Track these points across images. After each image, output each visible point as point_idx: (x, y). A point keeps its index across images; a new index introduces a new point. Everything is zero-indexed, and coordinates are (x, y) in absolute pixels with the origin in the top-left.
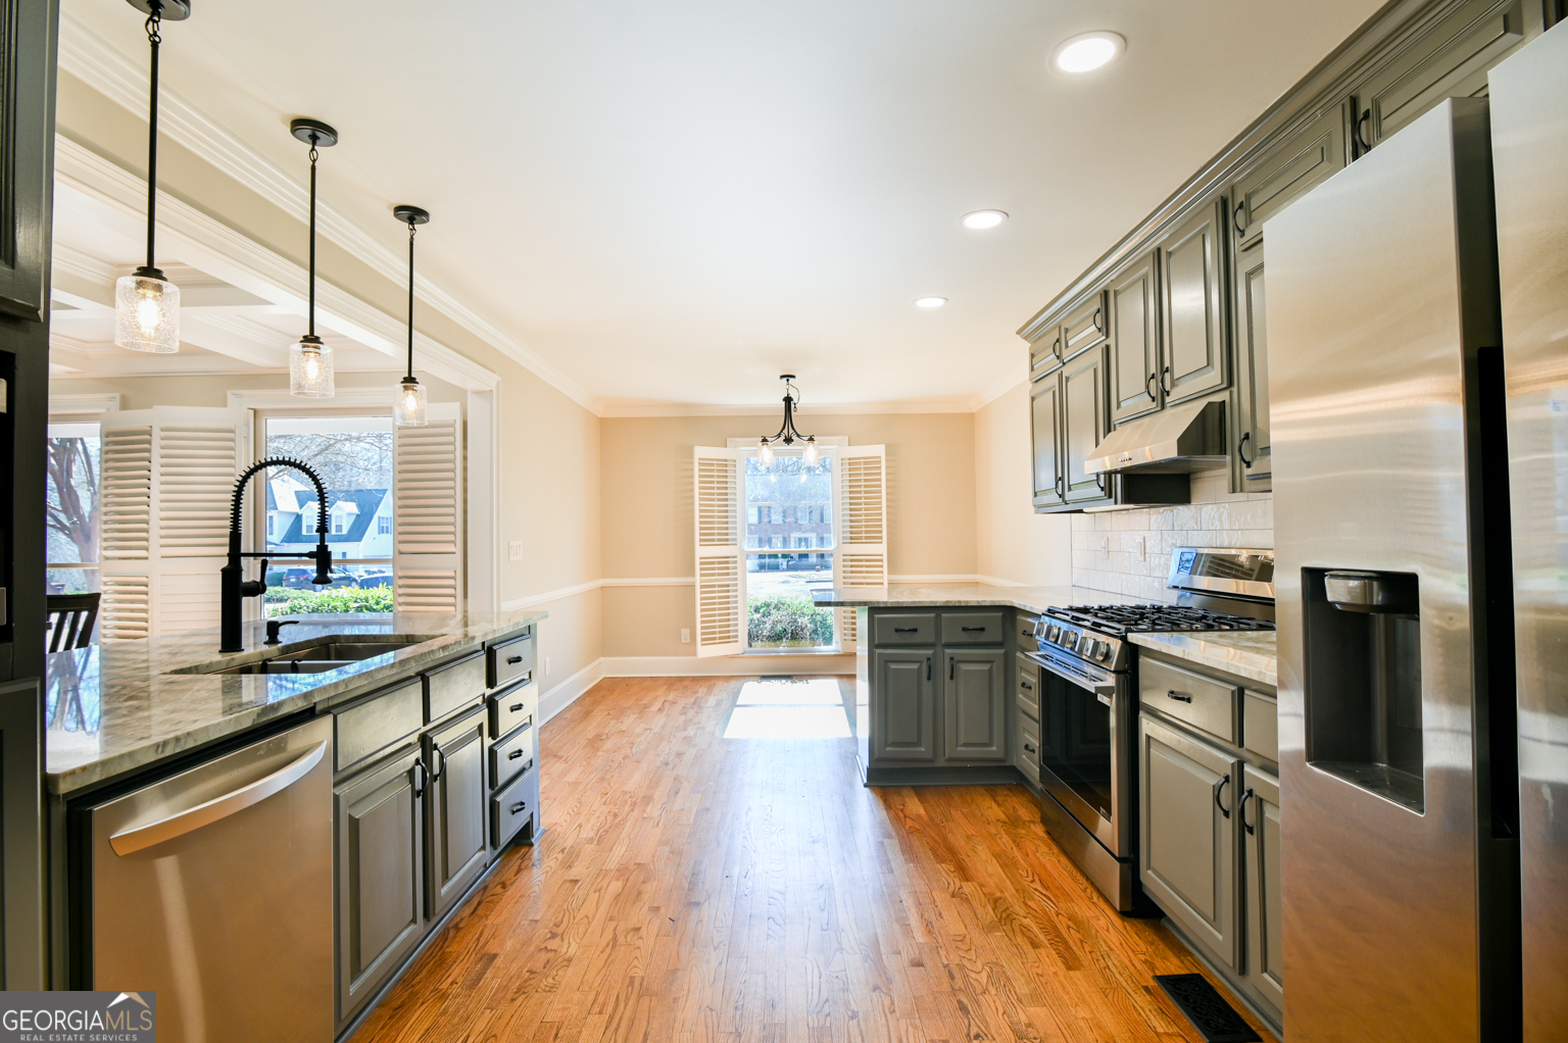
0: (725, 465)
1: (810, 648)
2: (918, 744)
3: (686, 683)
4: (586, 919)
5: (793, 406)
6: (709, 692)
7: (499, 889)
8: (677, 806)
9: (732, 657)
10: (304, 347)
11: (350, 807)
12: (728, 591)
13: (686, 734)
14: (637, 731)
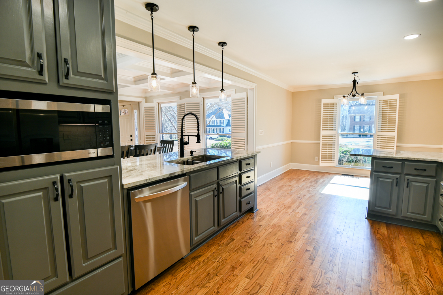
0: (333, 105)
1: (362, 167)
2: (390, 208)
3: (315, 173)
4: (259, 237)
5: (356, 83)
6: (321, 178)
7: (241, 223)
8: (297, 211)
9: (332, 167)
10: (193, 85)
11: (195, 197)
12: (332, 146)
13: (309, 189)
14: (294, 186)
